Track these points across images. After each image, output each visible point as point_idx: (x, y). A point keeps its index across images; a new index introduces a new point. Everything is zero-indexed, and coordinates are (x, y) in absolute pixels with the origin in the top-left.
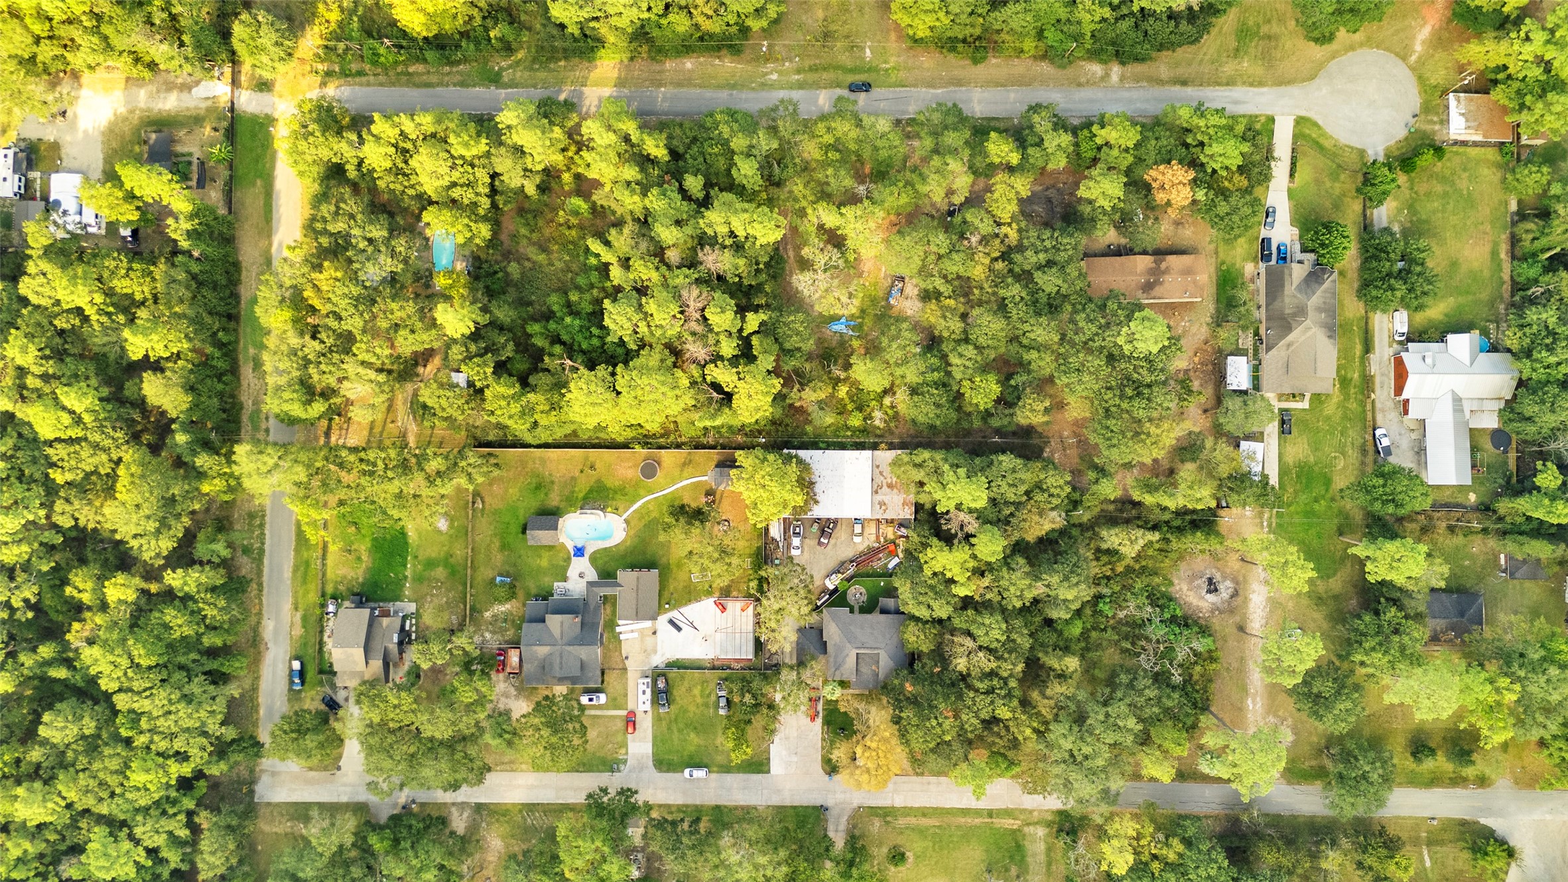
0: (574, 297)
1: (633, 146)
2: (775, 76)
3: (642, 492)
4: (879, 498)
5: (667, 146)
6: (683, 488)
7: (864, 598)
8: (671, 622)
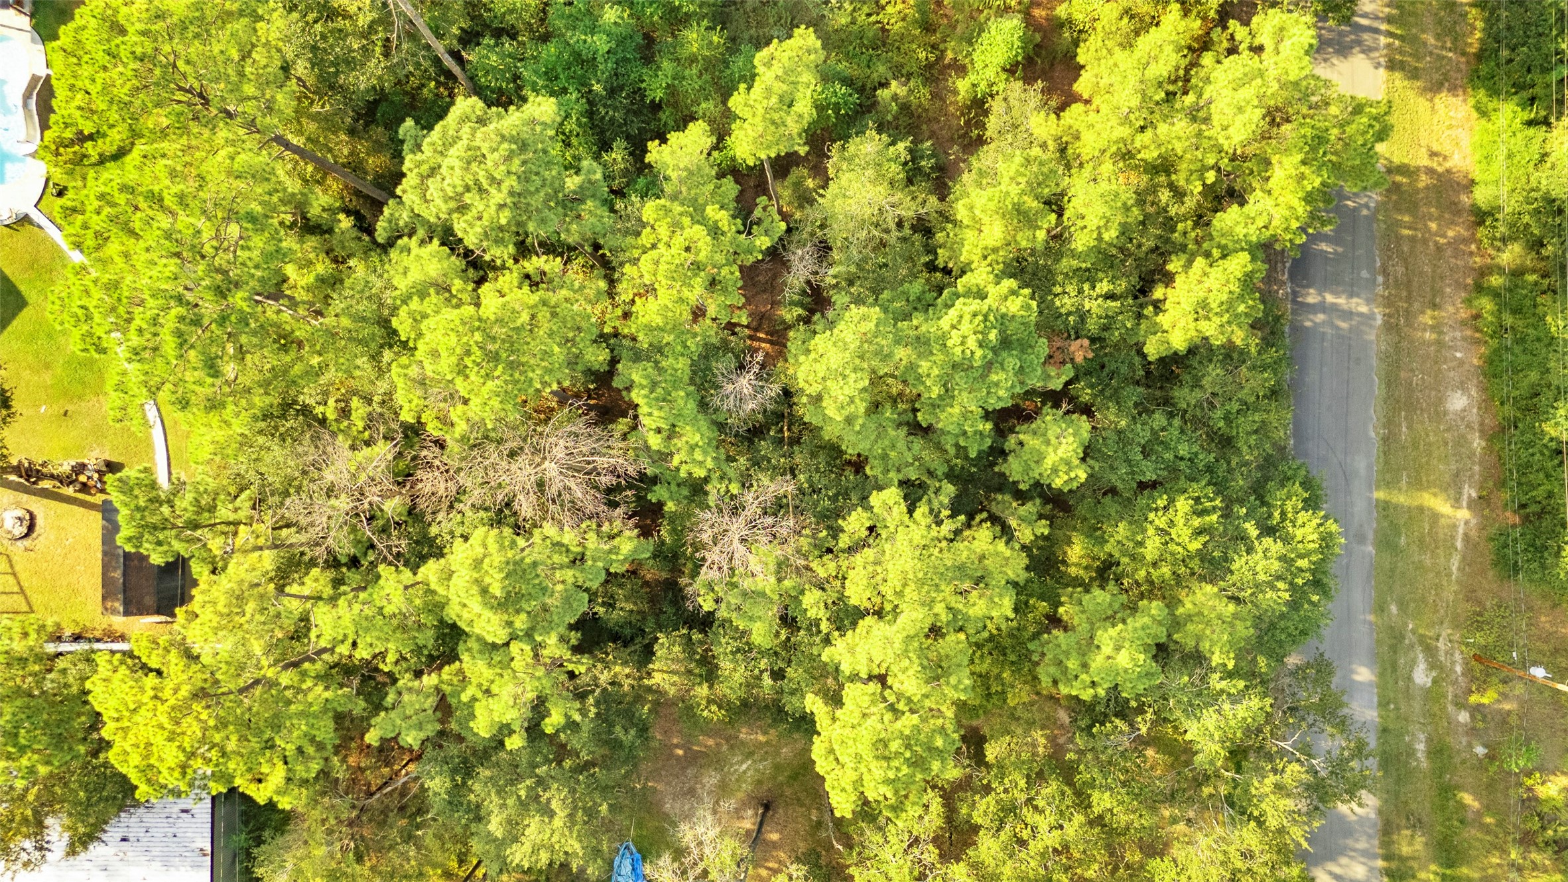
0: (695, 39)
2: (1421, 676)
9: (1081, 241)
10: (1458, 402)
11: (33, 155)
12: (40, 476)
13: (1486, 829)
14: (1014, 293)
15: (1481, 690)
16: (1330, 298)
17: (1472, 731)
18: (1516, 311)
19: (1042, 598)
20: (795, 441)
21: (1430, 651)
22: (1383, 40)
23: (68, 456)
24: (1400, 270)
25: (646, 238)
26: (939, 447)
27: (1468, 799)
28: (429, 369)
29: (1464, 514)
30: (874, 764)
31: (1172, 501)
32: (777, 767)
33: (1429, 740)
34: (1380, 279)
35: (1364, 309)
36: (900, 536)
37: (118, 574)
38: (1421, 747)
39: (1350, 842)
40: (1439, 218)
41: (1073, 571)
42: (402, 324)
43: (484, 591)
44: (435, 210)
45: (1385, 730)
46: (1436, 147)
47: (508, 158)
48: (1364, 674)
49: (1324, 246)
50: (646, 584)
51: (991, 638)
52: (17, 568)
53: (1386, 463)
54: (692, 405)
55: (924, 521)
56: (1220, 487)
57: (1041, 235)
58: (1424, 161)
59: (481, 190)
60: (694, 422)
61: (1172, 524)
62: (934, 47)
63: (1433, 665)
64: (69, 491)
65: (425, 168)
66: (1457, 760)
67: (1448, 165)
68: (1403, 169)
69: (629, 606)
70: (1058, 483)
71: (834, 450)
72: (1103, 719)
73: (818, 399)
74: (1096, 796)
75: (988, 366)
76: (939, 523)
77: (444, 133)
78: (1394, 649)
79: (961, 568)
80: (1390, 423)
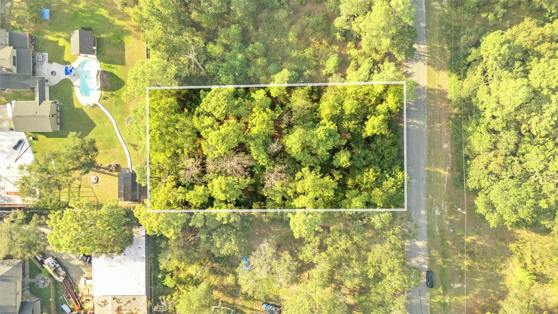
0: (260, 61)
1: (374, 106)
2: (437, 213)
3: (118, 116)
4: (110, 301)
5: (374, 136)
6: (122, 148)
7: (41, 287)
8: (20, 142)
9: (347, 112)
10: (445, 146)
11: (98, 90)
12: (100, 168)
13: (453, 249)
14: (332, 124)
15: (450, 216)
16: (415, 121)
17: (449, 226)
18: (456, 124)
19: (342, 192)
20: (285, 157)
21: (439, 207)
22: (426, 58)
23: (107, 163)
24: (431, 114)
25: (253, 115)
26: (318, 159)
27: (449, 242)
28: (210, 143)
29: (447, 173)
30: (303, 226)
31: (369, 170)
32: (281, 237)
33: (439, 228)
34: (426, 116)
35: (422, 124)
36: (308, 178)
37: (122, 191)
38: (437, 230)
39: (420, 253)
40: (440, 102)
41: (349, 186)
42: (203, 134)
43: (221, 189)
44: (209, 109)
45: (428, 226)
46: (439, 84)
47: (225, 100)
48: (423, 212)
49: (413, 108)
50: (249, 192)
51: (330, 202)
52: (94, 191)
53: (429, 161)
54: (263, 150)
55: (313, 175)
56: (380, 167)
57: (338, 111)
58: (437, 87)
59: (220, 106)
60: (263, 153)
61: (369, 175)
62: (317, 61)
63: (440, 210)
64: (107, 171)
65: (207, 101)
66: (446, 233)
67: (442, 88)
68: (432, 90)
69: (245, 197)
70: (344, 166)
71: (294, 159)
72: (356, 220)
73: (291, 148)
74: (354, 237)
75: (326, 141)
76: (317, 175)
77: (211, 93)
78: (431, 206)
79: (322, 185)
80: (429, 151)
